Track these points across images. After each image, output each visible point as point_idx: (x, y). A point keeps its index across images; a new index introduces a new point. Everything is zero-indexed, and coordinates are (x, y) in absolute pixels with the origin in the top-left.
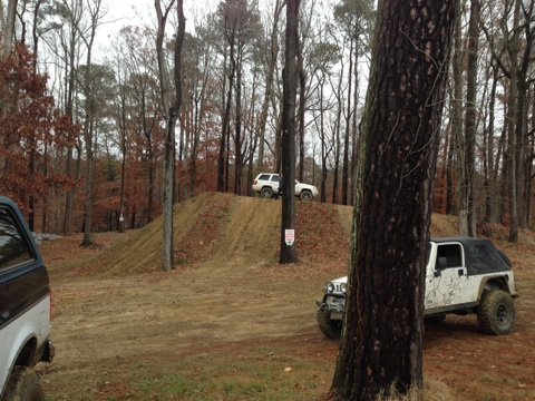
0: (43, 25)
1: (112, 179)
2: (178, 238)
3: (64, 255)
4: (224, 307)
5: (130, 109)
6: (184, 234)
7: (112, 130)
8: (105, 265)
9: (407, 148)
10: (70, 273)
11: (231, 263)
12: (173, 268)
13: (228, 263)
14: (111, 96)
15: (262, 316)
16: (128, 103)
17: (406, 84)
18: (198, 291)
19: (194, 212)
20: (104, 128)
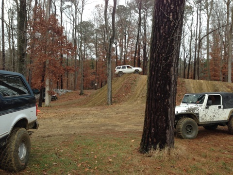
0: (64, 6)
1: (93, 68)
2: (115, 92)
3: (73, 98)
4: (125, 120)
5: (100, 39)
6: (117, 91)
7: (93, 48)
8: (86, 102)
9: (164, 55)
10: (74, 105)
12: (112, 104)
13: (135, 103)
14: (93, 34)
15: (138, 123)
16: (98, 36)
17: (163, 30)
18: (118, 113)
19: (122, 82)
20: (90, 48)
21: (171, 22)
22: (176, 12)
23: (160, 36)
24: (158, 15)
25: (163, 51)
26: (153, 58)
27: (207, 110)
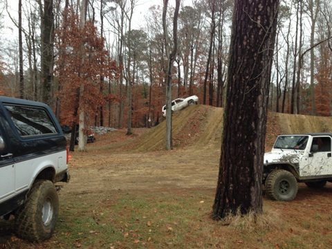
0: (106, 9)
1: (146, 97)
2: (176, 132)
3: (118, 140)
4: (190, 171)
5: (155, 56)
6: (180, 129)
7: (146, 68)
8: (136, 145)
9: (247, 77)
10: (118, 150)
11: (206, 148)
12: (172, 149)
13: (204, 147)
14: (145, 48)
15: (210, 177)
16: (153, 51)
17: (246, 41)
18: (180, 162)
19: (187, 116)
20: (142, 67)
21: (259, 29)
22: (266, 15)
23: (243, 50)
24: (239, 19)
25: (247, 72)
26: (232, 82)
27: (310, 158)
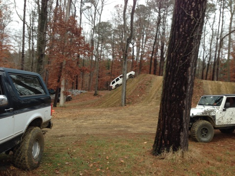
0: (84, 7)
1: (108, 69)
2: (129, 93)
3: (87, 99)
4: (138, 121)
5: (117, 40)
6: (132, 92)
7: (110, 48)
8: (100, 103)
9: (181, 54)
10: (88, 106)
11: (150, 104)
12: (125, 106)
14: (110, 35)
15: (151, 125)
16: (116, 37)
17: (182, 28)
18: (131, 114)
19: (137, 82)
20: (107, 48)
21: (192, 20)
22: (198, 10)
23: (179, 35)
24: (178, 13)
25: (182, 50)
26: (170, 58)
27: (224, 112)
